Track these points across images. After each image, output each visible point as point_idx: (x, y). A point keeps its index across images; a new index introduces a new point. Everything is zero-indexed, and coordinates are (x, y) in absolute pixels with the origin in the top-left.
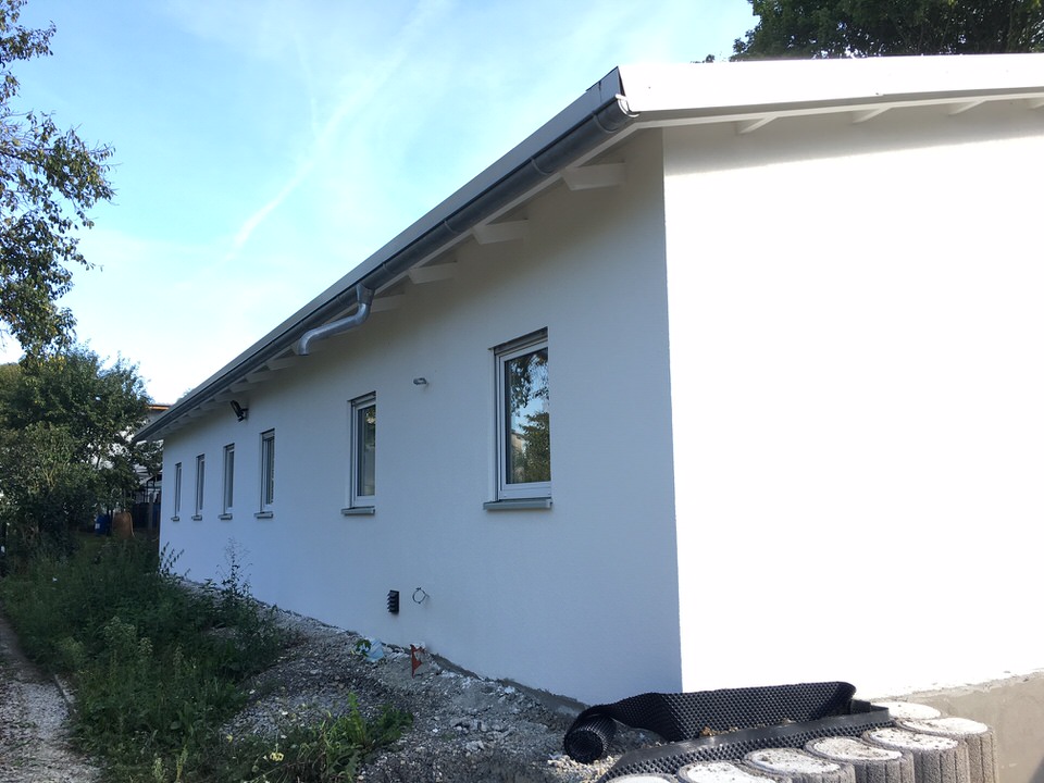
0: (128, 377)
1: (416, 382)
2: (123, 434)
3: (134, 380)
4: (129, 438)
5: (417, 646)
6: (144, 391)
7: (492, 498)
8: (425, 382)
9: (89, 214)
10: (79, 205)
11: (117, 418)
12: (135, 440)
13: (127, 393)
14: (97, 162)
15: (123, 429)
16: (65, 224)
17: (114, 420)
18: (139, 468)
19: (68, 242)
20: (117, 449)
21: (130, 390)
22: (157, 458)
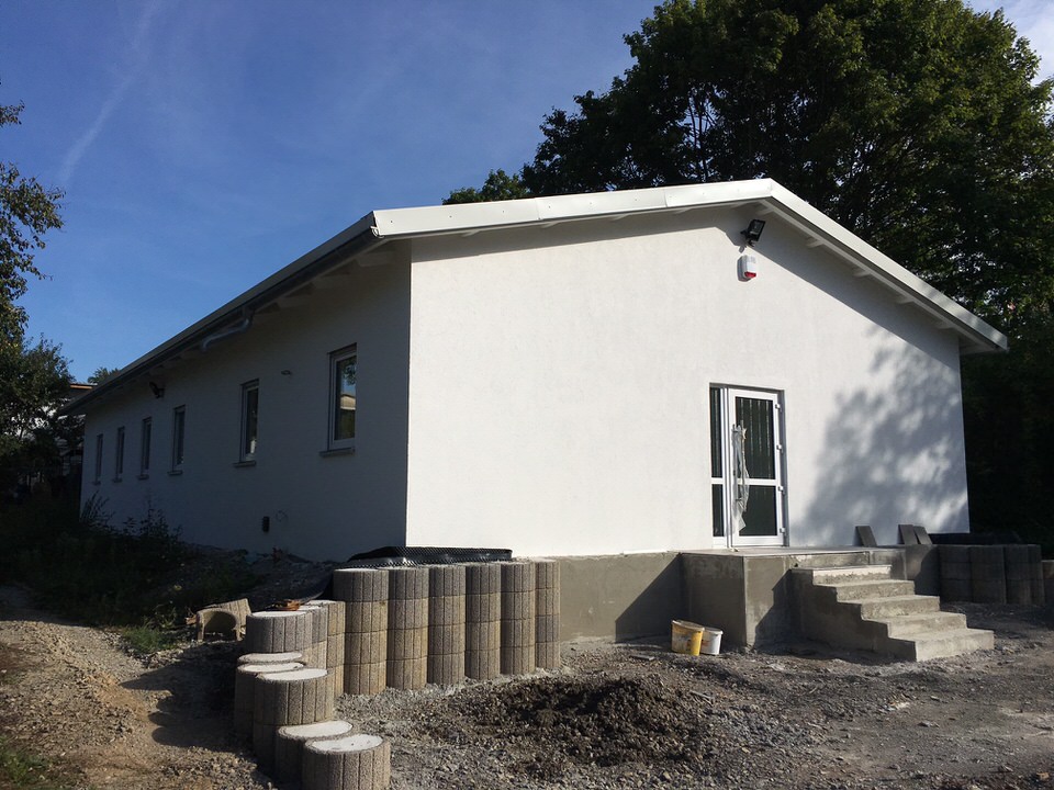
0: (50, 358)
1: (284, 373)
2: (45, 409)
3: (56, 360)
4: (51, 413)
5: (277, 549)
6: (66, 371)
7: (325, 448)
8: (289, 373)
9: (42, 237)
10: (34, 231)
11: (41, 395)
12: (56, 415)
13: (50, 372)
14: (51, 201)
15: (46, 405)
16: (25, 245)
17: (39, 396)
18: (59, 441)
19: (26, 258)
20: (39, 423)
21: (52, 368)
22: (79, 432)
